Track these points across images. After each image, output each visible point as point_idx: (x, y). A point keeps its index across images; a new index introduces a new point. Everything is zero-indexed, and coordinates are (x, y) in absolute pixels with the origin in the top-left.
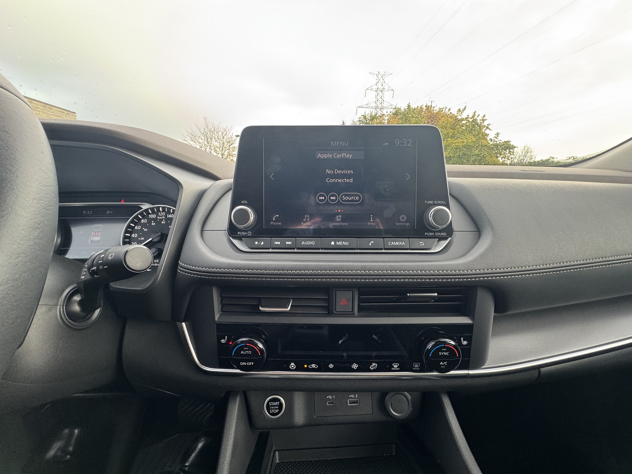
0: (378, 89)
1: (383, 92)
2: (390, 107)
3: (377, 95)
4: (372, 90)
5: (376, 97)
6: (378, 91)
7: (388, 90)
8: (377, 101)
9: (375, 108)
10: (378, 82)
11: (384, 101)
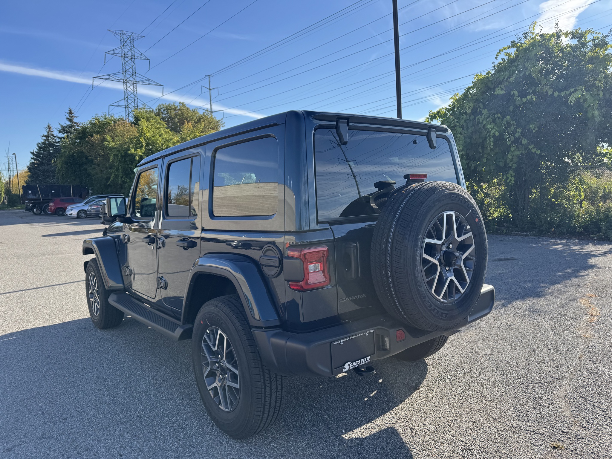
0: (124, 54)
1: (133, 59)
2: (147, 82)
3: (124, 63)
4: (115, 54)
5: (124, 65)
6: (124, 57)
7: (140, 58)
8: (126, 71)
9: (124, 82)
10: (124, 45)
11: (136, 73)
